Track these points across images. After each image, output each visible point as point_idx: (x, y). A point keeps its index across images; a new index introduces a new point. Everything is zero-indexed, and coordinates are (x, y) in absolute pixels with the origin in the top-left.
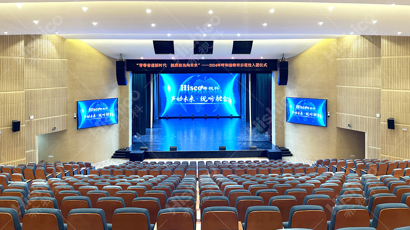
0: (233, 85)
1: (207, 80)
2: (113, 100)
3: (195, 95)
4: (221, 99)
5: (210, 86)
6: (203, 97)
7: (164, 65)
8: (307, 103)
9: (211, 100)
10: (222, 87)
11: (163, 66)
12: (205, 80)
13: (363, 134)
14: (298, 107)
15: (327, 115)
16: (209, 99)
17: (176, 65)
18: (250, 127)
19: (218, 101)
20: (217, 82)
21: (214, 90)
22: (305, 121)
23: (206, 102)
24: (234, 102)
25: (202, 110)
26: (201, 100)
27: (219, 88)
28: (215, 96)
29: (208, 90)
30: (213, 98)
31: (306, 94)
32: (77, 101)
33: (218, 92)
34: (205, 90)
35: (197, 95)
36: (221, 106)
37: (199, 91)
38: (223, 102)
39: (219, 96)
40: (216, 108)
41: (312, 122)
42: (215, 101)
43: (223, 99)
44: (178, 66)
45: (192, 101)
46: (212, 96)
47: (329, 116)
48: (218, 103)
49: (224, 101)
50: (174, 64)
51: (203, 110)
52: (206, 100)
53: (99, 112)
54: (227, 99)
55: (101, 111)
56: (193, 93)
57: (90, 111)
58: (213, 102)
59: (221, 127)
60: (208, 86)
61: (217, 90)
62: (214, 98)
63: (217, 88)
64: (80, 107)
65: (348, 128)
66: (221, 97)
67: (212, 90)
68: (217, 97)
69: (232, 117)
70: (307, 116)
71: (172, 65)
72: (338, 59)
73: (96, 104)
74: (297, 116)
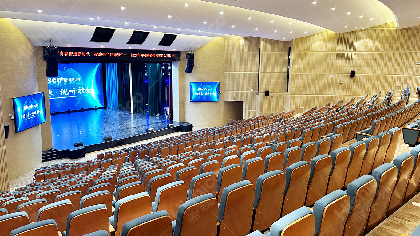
0: (95, 75)
1: (67, 70)
2: (40, 94)
3: (54, 88)
4: (83, 91)
5: (71, 78)
6: (63, 90)
7: (88, 54)
8: (206, 86)
9: (73, 93)
10: (84, 78)
11: (86, 55)
12: (64, 71)
13: (242, 103)
14: (199, 89)
15: (219, 93)
16: (70, 92)
17: (100, 54)
18: (131, 114)
19: (80, 93)
20: (78, 73)
21: (76, 82)
22: (204, 99)
23: (68, 96)
24: (97, 93)
25: (62, 104)
26: (62, 94)
27: (80, 79)
28: (77, 88)
29: (69, 82)
30: (74, 91)
31: (205, 79)
32: (13, 99)
33: (80, 83)
34: (65, 82)
35: (57, 88)
36: (84, 99)
37: (58, 84)
38: (85, 94)
39: (81, 88)
40: (79, 101)
41: (208, 99)
42: (77, 94)
43: (86, 90)
44: (102, 55)
45: (51, 95)
46: (74, 89)
47: (220, 94)
48: (80, 95)
49: (87, 93)
50: (98, 53)
51: (64, 105)
52: (67, 93)
53: (32, 111)
54: (89, 90)
55: (33, 109)
56: (51, 86)
57: (24, 110)
58: (75, 95)
59: (85, 120)
60: (68, 78)
61: (78, 81)
62: (76, 90)
63: (79, 79)
64: (16, 105)
65: (233, 100)
66: (83, 89)
67: (73, 82)
68: (79, 89)
69: (96, 108)
70: (206, 95)
71: (96, 54)
72: (225, 53)
73: (29, 100)
74: (198, 96)
